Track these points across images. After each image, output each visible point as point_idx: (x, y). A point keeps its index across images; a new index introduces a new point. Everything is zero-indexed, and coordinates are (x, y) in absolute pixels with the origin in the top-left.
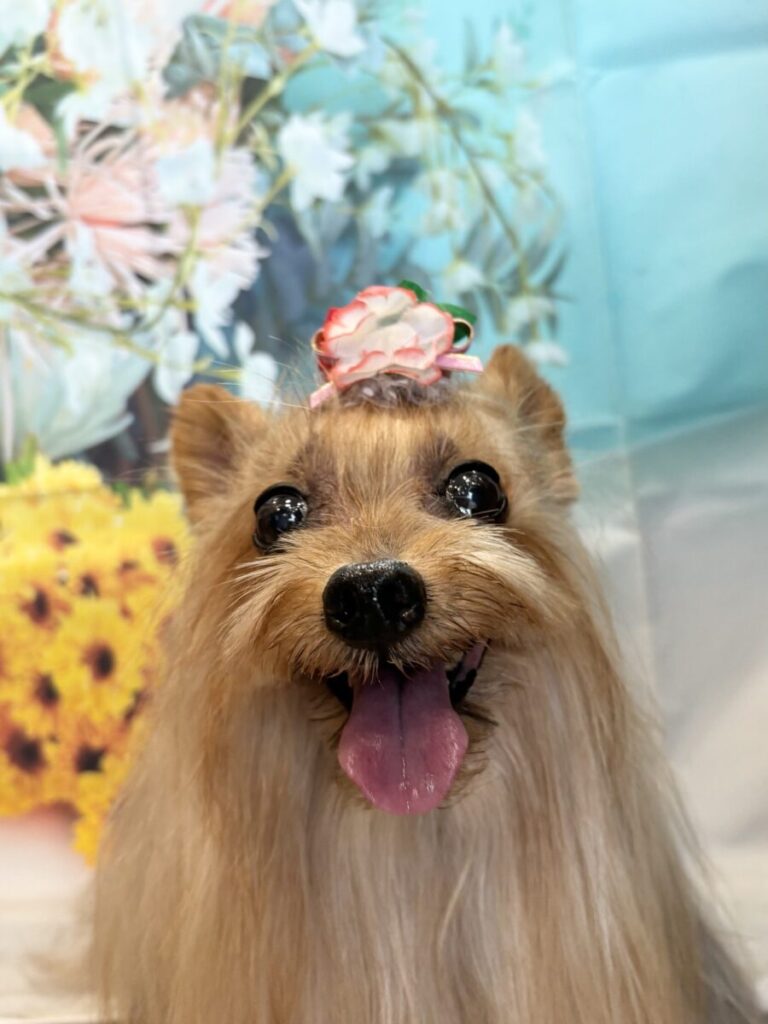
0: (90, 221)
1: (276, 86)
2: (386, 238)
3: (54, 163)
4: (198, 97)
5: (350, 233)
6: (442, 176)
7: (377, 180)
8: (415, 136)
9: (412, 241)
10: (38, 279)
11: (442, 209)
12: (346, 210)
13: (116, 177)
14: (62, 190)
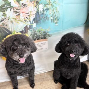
0: (22, 12)
1: (39, 1)
2: (46, 14)
3: (19, 7)
4: (33, 2)
5: (43, 14)
6: (51, 10)
7: (45, 10)
8: (49, 6)
9: (48, 15)
10: (16, 17)
11: (50, 13)
12: (43, 12)
13: (25, 9)
14: (20, 10)
